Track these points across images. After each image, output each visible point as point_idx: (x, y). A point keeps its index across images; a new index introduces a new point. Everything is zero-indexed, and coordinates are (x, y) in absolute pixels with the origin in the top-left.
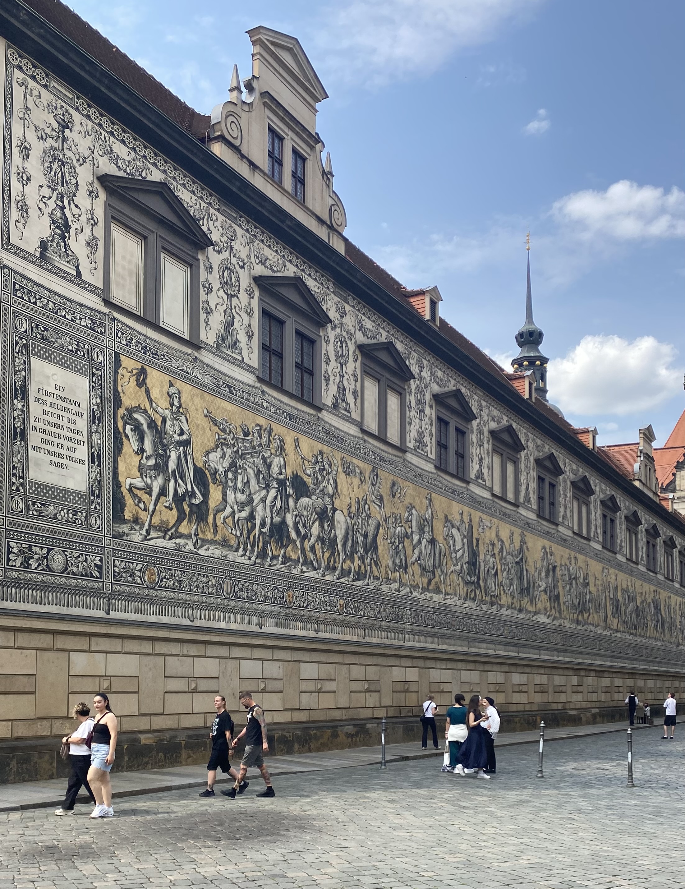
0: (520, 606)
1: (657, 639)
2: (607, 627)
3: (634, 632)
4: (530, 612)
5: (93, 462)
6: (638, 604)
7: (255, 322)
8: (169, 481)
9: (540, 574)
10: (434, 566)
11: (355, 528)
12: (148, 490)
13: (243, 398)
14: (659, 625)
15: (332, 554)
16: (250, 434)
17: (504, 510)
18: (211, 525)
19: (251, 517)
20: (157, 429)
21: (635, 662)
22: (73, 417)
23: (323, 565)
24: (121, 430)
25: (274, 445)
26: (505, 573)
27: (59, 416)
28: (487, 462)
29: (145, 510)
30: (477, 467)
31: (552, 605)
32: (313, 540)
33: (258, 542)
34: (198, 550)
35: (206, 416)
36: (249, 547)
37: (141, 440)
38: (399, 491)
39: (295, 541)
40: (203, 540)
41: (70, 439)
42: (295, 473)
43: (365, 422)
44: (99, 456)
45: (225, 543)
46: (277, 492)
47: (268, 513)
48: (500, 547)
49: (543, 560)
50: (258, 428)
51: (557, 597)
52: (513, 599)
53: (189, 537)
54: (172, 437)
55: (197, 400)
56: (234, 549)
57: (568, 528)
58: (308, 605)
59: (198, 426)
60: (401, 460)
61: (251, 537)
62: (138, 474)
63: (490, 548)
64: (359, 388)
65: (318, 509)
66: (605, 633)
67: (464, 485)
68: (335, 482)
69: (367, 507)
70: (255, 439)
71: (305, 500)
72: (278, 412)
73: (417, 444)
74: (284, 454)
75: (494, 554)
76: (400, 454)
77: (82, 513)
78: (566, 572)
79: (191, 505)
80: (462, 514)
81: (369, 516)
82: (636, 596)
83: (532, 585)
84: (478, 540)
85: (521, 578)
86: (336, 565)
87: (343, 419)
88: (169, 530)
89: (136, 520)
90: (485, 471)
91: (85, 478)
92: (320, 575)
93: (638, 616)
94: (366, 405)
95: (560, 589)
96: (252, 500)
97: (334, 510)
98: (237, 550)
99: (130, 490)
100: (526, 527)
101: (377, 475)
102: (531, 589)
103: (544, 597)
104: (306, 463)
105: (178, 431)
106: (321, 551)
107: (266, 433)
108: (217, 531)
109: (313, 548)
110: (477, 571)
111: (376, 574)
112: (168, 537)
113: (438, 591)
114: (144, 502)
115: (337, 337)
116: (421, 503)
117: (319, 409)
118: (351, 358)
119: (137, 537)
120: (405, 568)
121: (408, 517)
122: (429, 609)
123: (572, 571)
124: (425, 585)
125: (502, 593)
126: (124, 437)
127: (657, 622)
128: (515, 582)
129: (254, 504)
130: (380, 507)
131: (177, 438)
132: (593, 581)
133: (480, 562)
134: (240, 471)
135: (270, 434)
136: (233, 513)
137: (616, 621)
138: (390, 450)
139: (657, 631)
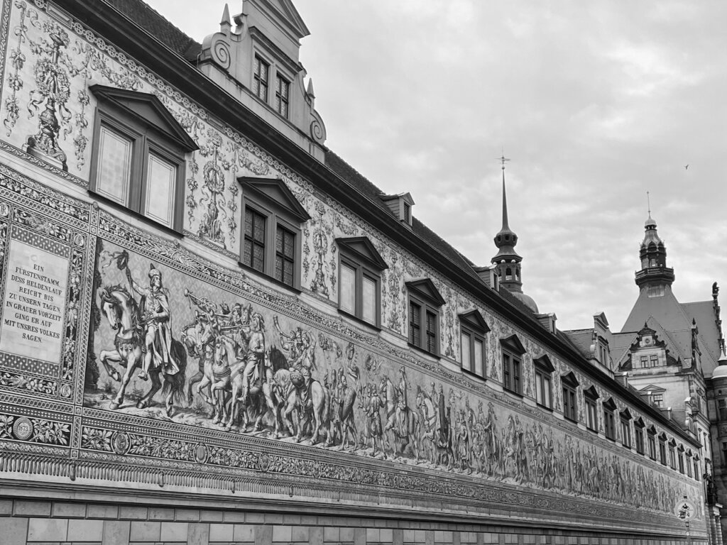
0: (490, 469)
1: (618, 501)
2: (572, 489)
3: (597, 494)
4: (500, 475)
5: (68, 335)
6: (600, 469)
7: (238, 215)
8: (146, 353)
9: (507, 440)
10: (408, 432)
11: (332, 397)
12: (124, 362)
13: (224, 281)
14: (620, 487)
15: (309, 421)
16: (229, 312)
17: (472, 382)
18: (186, 395)
19: (228, 387)
20: (136, 307)
21: (599, 522)
22: (51, 294)
23: (299, 431)
24: (99, 307)
25: (255, 322)
26: (475, 439)
27: (35, 293)
28: (456, 341)
29: (119, 380)
30: (447, 345)
31: (520, 469)
32: (289, 408)
33: (234, 410)
34: (172, 417)
35: (187, 296)
36: (225, 415)
37: (119, 315)
38: (374, 364)
39: (271, 409)
40: (177, 408)
41: (46, 315)
42: (273, 347)
43: (342, 304)
44: (75, 330)
45: (200, 411)
46: (255, 364)
47: (245, 383)
48: (470, 416)
49: (510, 428)
50: (238, 307)
51: (525, 462)
52: (483, 463)
53: (163, 405)
54: (151, 313)
55: (178, 282)
56: (209, 417)
57: (532, 399)
58: (283, 469)
59: (178, 304)
60: (376, 338)
61: (227, 405)
62: (114, 347)
63: (461, 416)
64: (336, 275)
65: (296, 380)
66: (570, 495)
67: (435, 360)
68: (313, 356)
69: (343, 378)
70: (234, 316)
71: (282, 372)
72: (258, 293)
73: (391, 324)
74: (263, 330)
75: (465, 422)
76: (375, 333)
77: (53, 383)
78: (532, 439)
79: (166, 376)
80: (434, 386)
81: (345, 387)
82: (597, 461)
83: (500, 450)
84: (449, 409)
85: (490, 444)
86: (312, 432)
87: (321, 301)
88: (143, 399)
89: (109, 390)
90: (455, 348)
91: (59, 350)
92: (296, 441)
93: (599, 479)
94: (344, 289)
95: (527, 455)
96: (229, 371)
97: (311, 381)
98: (212, 418)
99: (105, 362)
100: (494, 398)
101: (353, 350)
102: (500, 455)
103: (512, 462)
104: (285, 338)
105: (157, 308)
106: (297, 418)
107: (246, 311)
108: (192, 400)
109: (289, 416)
110: (449, 437)
111: (352, 439)
112: (141, 405)
113: (412, 455)
114: (118, 373)
115: (317, 231)
116: (395, 375)
117: (299, 292)
118: (329, 249)
119: (108, 405)
120: (380, 434)
121: (383, 388)
122: (403, 472)
123: (537, 438)
124: (399, 450)
125: (473, 457)
126: (101, 313)
127: (618, 485)
128: (485, 448)
129: (231, 375)
130: (356, 378)
131: (156, 314)
132: (557, 447)
133: (451, 429)
134: (218, 345)
135: (249, 312)
136: (210, 383)
137: (579, 484)
138: (366, 329)
139: (618, 494)
